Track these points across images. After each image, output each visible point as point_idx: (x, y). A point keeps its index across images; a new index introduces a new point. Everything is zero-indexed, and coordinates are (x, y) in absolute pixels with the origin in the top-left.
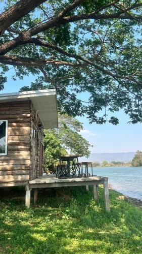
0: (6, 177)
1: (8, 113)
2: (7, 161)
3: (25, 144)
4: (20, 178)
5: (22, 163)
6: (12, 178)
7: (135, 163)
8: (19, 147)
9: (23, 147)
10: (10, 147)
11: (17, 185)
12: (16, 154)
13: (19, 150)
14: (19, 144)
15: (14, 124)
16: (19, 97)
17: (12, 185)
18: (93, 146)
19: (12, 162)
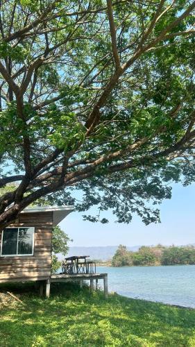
0: (32, 273)
1: (35, 221)
2: (34, 260)
3: (47, 247)
4: (43, 274)
5: (45, 261)
6: (36, 274)
7: (117, 262)
8: (42, 249)
9: (45, 249)
10: (37, 249)
11: (40, 279)
12: (40, 255)
13: (43, 252)
14: (43, 247)
15: (40, 231)
16: (47, 210)
17: (36, 279)
18: (72, 240)
19: (36, 261)
